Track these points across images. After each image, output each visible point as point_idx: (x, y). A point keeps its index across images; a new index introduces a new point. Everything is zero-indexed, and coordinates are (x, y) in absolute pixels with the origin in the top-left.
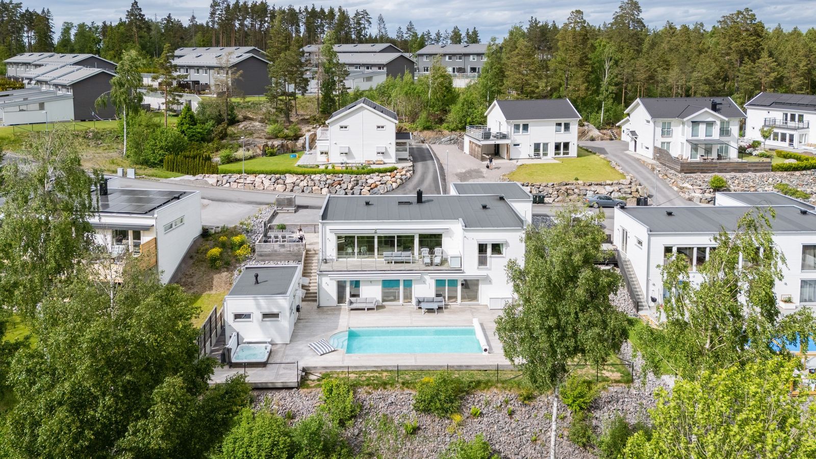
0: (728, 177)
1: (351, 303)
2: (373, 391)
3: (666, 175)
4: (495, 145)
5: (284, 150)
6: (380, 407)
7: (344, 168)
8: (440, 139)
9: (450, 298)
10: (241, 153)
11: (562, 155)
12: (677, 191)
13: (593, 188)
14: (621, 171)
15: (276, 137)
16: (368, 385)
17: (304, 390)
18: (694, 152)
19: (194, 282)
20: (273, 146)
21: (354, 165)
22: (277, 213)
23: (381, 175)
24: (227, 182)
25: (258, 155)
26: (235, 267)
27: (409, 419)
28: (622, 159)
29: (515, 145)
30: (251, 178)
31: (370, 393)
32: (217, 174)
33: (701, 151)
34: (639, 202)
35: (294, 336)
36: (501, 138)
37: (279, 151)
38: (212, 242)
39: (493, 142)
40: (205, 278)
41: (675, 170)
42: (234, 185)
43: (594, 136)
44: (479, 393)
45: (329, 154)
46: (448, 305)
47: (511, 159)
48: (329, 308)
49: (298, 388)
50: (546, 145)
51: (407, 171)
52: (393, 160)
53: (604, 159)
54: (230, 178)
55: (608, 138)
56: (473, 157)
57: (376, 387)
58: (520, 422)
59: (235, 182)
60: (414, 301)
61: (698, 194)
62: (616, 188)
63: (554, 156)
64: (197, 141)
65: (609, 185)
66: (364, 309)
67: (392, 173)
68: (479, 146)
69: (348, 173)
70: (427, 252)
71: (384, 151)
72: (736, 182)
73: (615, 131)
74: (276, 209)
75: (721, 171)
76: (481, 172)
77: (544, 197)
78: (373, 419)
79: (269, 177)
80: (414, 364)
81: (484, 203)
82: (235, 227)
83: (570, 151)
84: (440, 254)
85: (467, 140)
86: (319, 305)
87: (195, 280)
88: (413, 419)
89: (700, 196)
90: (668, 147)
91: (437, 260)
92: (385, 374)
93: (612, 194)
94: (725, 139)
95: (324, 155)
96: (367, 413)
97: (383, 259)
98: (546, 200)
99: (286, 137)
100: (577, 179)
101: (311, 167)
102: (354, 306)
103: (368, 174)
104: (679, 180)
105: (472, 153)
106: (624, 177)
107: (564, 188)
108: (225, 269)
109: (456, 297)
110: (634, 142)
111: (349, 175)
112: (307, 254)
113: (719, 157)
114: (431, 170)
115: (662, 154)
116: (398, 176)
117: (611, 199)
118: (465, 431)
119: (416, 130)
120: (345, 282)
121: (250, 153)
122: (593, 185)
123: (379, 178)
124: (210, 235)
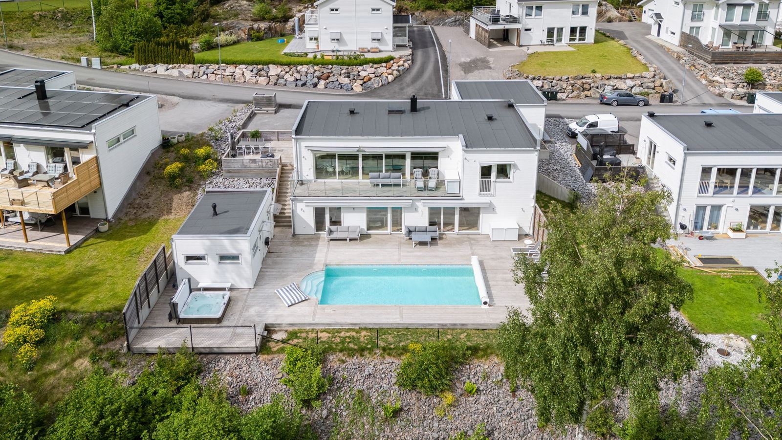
0: (764, 69)
1: (331, 232)
2: (347, 359)
3: (694, 66)
4: (504, 30)
5: (271, 33)
6: (355, 380)
7: (335, 57)
8: (444, 20)
9: (446, 224)
10: (222, 38)
11: (577, 41)
12: (705, 85)
13: (612, 82)
14: (643, 61)
15: (263, 19)
16: (341, 351)
17: (264, 356)
18: (726, 38)
19: (150, 204)
20: (259, 30)
21: (346, 53)
22: (255, 114)
23: (375, 66)
24: (204, 74)
25: (244, 40)
26: (199, 185)
27: (390, 395)
28: (643, 46)
29: (526, 30)
30: (230, 69)
31: (343, 362)
32: (194, 64)
33: (734, 38)
34: (663, 99)
35: (260, 279)
36: (511, 22)
37: (265, 35)
38: (173, 154)
39: (501, 27)
40: (163, 199)
41: (705, 60)
42: (212, 77)
43: (612, 17)
44: (476, 362)
45: (319, 40)
46: (443, 234)
47: (521, 46)
48: (306, 237)
49: (257, 353)
50: (560, 30)
51: (404, 61)
52: (390, 47)
53: (624, 46)
54: (207, 68)
55: (627, 18)
56: (479, 43)
57: (351, 353)
58: (525, 402)
59: (213, 73)
60: (404, 230)
61: (729, 90)
62: (638, 82)
63: (569, 42)
64: (177, 23)
65: (630, 78)
66: (346, 240)
67: (388, 64)
68: (486, 31)
69: (338, 64)
70: (420, 173)
71: (379, 37)
72: (773, 74)
73: (635, 11)
74: (254, 108)
75: (756, 62)
76: (488, 62)
77: (557, 93)
78: (345, 396)
79: (251, 67)
80: (398, 321)
81: (490, 113)
82: (203, 134)
83: (586, 37)
84: (436, 176)
85: (473, 23)
86: (294, 233)
87: (151, 201)
88: (395, 398)
89: (733, 91)
90: (697, 33)
91: (432, 184)
92: (364, 333)
93: (633, 90)
94: (761, 24)
95: (313, 41)
96: (339, 388)
97: (369, 181)
98: (559, 95)
99: (274, 19)
100: (594, 72)
101: (299, 56)
102: (334, 236)
103: (361, 65)
104: (708, 72)
105: (478, 38)
106: (647, 69)
107: (579, 82)
108: (187, 188)
109: (453, 224)
110: (657, 26)
111: (339, 67)
112: (282, 169)
113: (754, 44)
114: (432, 59)
115: (689, 40)
116: (395, 67)
117: (631, 96)
118: (457, 414)
119: (418, 10)
120: (324, 209)
121: (233, 38)
122: (612, 79)
123: (373, 70)
124: (172, 145)
